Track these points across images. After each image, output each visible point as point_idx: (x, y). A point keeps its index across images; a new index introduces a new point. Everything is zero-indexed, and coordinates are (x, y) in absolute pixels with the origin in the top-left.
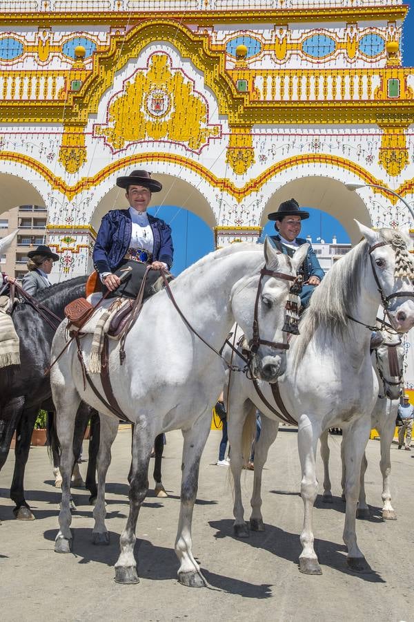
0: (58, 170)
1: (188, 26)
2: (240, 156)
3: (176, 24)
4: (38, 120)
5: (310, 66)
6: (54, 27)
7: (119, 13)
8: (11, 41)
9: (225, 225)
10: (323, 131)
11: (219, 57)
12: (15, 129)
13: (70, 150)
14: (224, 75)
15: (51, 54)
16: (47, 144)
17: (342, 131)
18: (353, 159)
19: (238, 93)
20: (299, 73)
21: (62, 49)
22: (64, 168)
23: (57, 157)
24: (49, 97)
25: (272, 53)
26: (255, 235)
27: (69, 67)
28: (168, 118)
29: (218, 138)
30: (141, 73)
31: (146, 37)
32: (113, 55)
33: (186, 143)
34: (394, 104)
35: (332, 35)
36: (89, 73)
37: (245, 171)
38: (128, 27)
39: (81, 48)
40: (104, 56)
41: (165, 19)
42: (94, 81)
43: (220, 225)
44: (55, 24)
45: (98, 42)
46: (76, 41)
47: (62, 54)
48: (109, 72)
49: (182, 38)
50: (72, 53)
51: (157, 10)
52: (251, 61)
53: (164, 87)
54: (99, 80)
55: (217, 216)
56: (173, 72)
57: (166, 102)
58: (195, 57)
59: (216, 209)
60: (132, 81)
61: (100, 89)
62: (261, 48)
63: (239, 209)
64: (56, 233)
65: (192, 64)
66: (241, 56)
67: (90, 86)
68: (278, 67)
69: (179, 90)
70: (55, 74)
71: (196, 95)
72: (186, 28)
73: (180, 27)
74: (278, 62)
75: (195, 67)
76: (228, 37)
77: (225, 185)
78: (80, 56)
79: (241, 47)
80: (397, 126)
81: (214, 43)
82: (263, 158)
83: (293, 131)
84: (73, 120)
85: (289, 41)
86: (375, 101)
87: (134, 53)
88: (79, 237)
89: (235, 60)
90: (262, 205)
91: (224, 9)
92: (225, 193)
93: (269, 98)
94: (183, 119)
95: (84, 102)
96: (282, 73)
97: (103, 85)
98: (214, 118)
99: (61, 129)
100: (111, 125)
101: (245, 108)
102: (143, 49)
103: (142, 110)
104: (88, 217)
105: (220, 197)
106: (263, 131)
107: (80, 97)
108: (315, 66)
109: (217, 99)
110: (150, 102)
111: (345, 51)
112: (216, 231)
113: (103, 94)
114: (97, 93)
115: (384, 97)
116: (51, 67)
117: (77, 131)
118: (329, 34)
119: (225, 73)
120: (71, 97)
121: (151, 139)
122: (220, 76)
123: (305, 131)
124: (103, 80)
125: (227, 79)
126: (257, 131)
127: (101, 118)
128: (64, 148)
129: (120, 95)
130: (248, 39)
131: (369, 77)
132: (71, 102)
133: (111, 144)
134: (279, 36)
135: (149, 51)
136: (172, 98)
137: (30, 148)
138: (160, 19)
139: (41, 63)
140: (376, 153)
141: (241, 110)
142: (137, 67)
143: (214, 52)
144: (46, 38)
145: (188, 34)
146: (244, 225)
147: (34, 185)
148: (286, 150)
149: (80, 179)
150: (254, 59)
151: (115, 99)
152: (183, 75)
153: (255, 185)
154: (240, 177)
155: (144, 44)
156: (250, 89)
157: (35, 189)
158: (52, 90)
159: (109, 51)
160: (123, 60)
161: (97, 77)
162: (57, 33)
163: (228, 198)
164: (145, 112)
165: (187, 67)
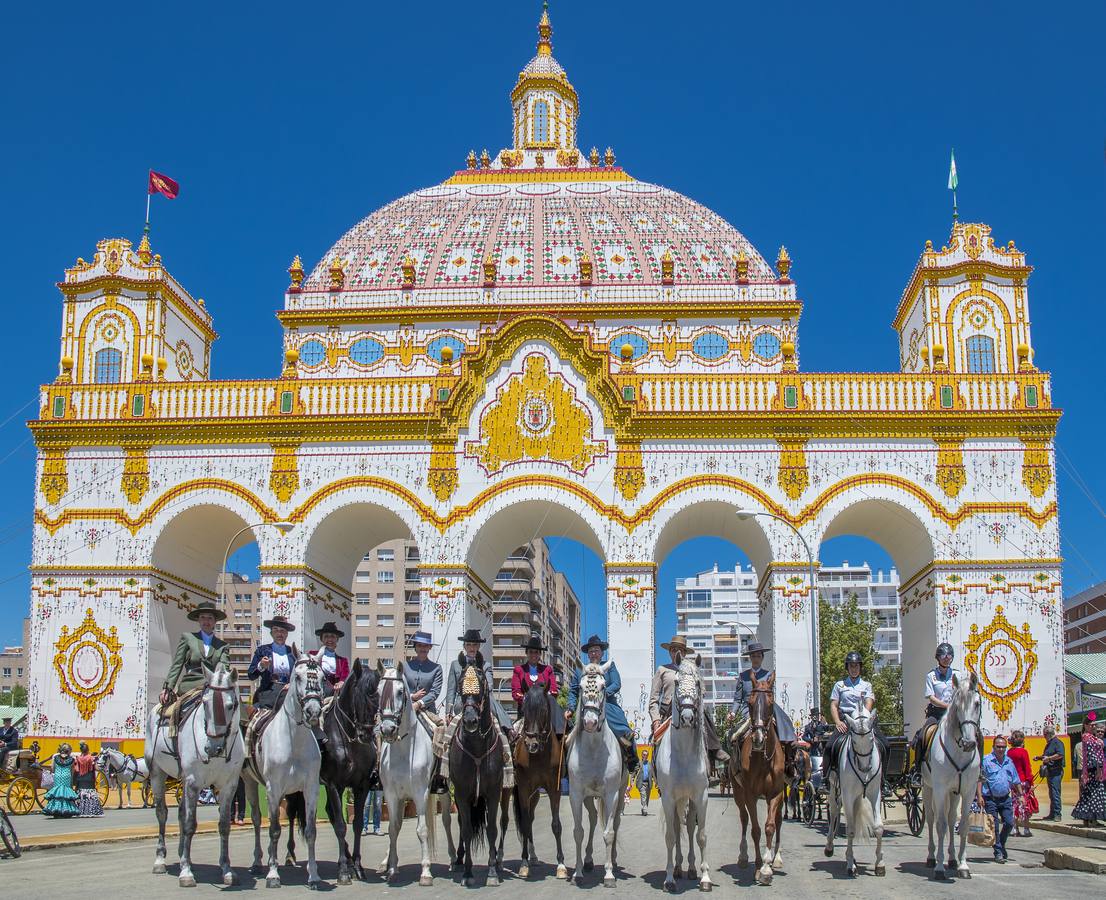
0: (426, 496)
1: (566, 321)
2: (629, 478)
3: (552, 320)
4: (403, 437)
5: (702, 370)
6: (416, 324)
7: (489, 306)
8: (370, 342)
9: (615, 561)
10: (719, 448)
11: (601, 359)
12: (378, 449)
13: (439, 474)
14: (608, 381)
15: (415, 357)
16: (413, 467)
17: (738, 448)
18: (751, 480)
19: (624, 402)
20: (691, 378)
21: (428, 350)
22: (434, 494)
23: (425, 483)
24: (414, 409)
25: (661, 353)
26: (648, 572)
27: (436, 372)
28: (548, 433)
29: (604, 456)
30: (516, 378)
31: (520, 335)
32: (484, 357)
33: (569, 463)
34: (791, 416)
35: (724, 333)
36: (458, 378)
37: (636, 495)
38: (500, 323)
39: (448, 349)
40: (473, 359)
41: (541, 313)
42: (463, 389)
43: (610, 561)
44: (418, 320)
45: (467, 342)
46: (443, 341)
47: (427, 356)
48: (480, 377)
49: (559, 335)
50: (438, 356)
51: (531, 302)
52: (637, 363)
53: (542, 395)
54: (469, 388)
55: (605, 551)
56: (551, 377)
57: (544, 414)
58: (575, 359)
59: (604, 543)
60: (506, 388)
61: (470, 399)
62: (647, 347)
63: (630, 542)
64: (429, 574)
65: (573, 368)
66: (626, 357)
67: (459, 395)
68: (667, 371)
69: (558, 398)
70: (419, 380)
71: (578, 405)
72: (564, 324)
73: (557, 323)
74: (668, 364)
75: (576, 372)
76: (612, 335)
77: (614, 513)
78: (447, 359)
79: (627, 346)
80: (796, 442)
81: (596, 341)
82: (654, 480)
83: (686, 448)
84: (441, 437)
85: (678, 340)
86: (771, 412)
87: (507, 355)
88: (455, 579)
89: (620, 363)
90: (655, 536)
91: (606, 301)
92: (614, 522)
93: (659, 408)
94: (564, 433)
95: (454, 414)
96: (670, 378)
97: (474, 394)
98: (599, 433)
99: (429, 448)
100: (484, 442)
101: (632, 420)
102: (517, 350)
103: (518, 423)
104: (464, 553)
105: (608, 528)
106: (654, 448)
107: (449, 409)
108: (708, 370)
109: (601, 409)
110: (527, 414)
111: (738, 352)
112: (606, 568)
113: (474, 405)
114: (468, 404)
115: (781, 408)
116: (415, 373)
117: (447, 450)
118: (720, 332)
119: (609, 378)
120: (438, 409)
121: (530, 458)
122: (604, 381)
123: (699, 448)
124: (473, 388)
125: (612, 386)
126: (647, 448)
127: (473, 435)
128: (433, 470)
129: (493, 406)
130: (632, 339)
131: (765, 383)
132: (439, 414)
133: (485, 465)
134: (667, 334)
135: (524, 352)
136: (552, 409)
137: (394, 472)
138: (534, 313)
139: (404, 368)
140: (775, 473)
141: (628, 422)
142: (511, 372)
143: (595, 353)
144: (409, 337)
145: (567, 331)
146: (638, 560)
147: (402, 517)
148: (679, 470)
149: (453, 509)
150: (641, 361)
151: (488, 410)
152: (563, 382)
153: (646, 513)
154: (630, 503)
155: (518, 344)
156: (637, 398)
157: (402, 521)
158: (415, 400)
159: (478, 352)
160: (495, 363)
161: (467, 384)
162: (420, 332)
163: (617, 528)
164: (522, 426)
165: (567, 371)
